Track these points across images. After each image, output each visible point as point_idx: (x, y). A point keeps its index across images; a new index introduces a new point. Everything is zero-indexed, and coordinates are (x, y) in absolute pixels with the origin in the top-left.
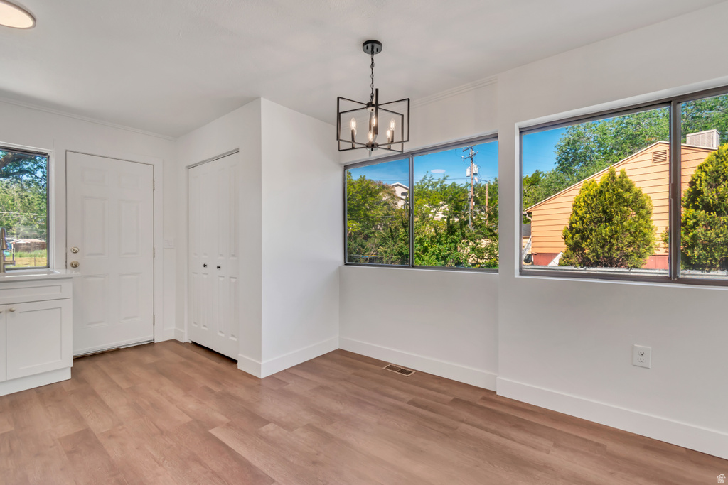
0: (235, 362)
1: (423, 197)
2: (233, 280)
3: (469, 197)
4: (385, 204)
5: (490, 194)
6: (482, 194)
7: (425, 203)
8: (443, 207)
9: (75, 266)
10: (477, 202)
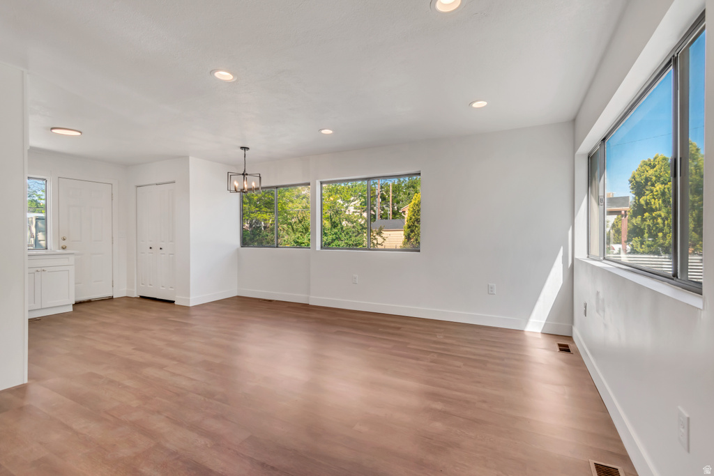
0: (173, 302)
1: (336, 193)
2: (171, 256)
3: (377, 193)
4: (304, 198)
5: (393, 191)
6: (387, 191)
7: (338, 198)
8: (354, 203)
9: (64, 248)
10: (383, 198)
